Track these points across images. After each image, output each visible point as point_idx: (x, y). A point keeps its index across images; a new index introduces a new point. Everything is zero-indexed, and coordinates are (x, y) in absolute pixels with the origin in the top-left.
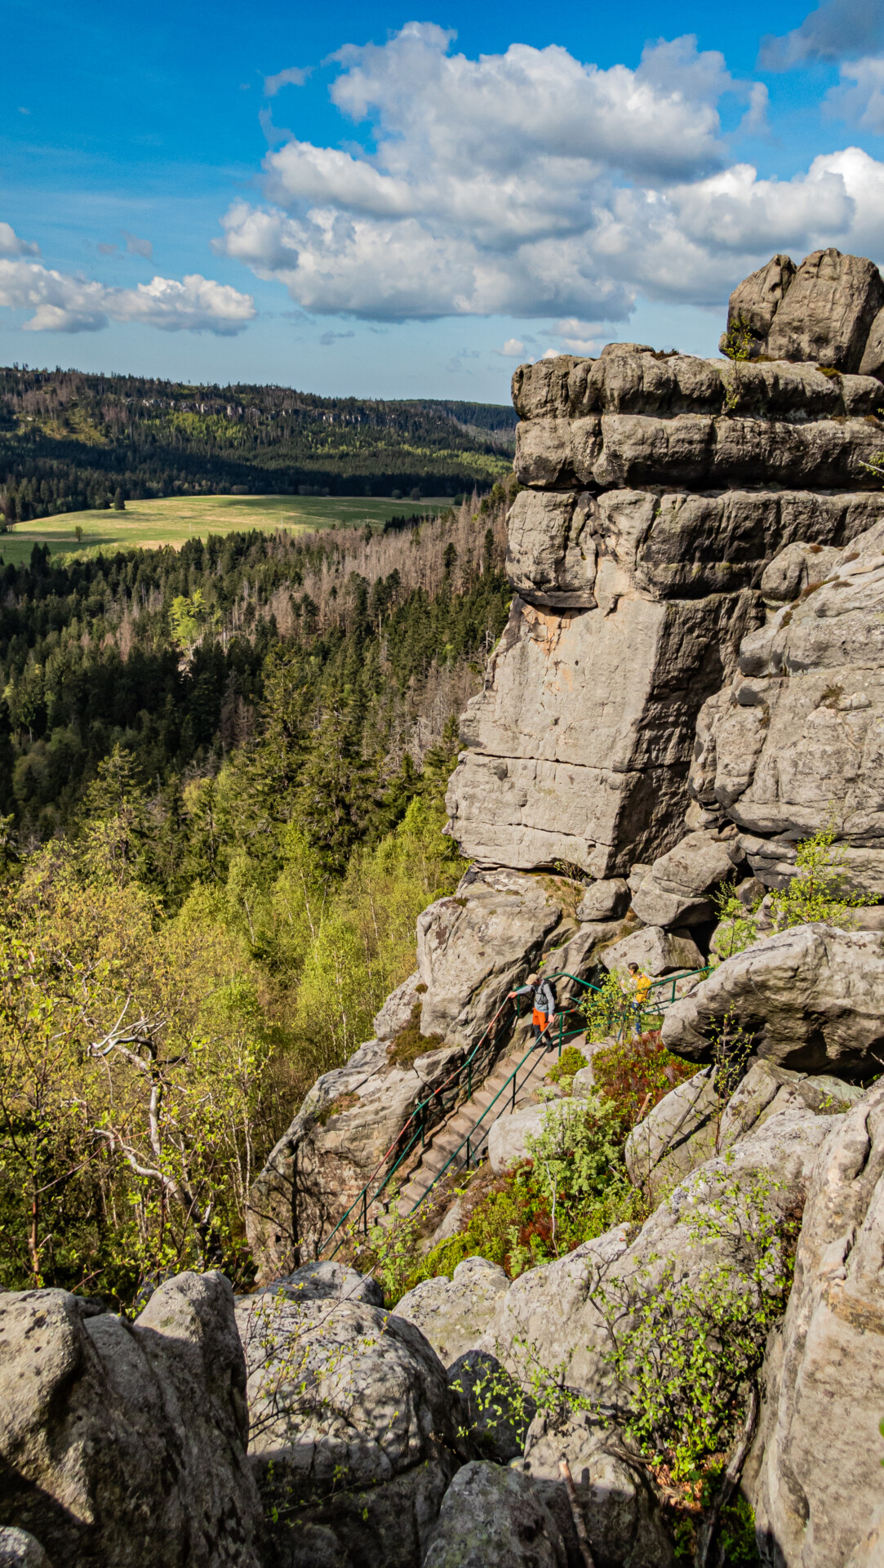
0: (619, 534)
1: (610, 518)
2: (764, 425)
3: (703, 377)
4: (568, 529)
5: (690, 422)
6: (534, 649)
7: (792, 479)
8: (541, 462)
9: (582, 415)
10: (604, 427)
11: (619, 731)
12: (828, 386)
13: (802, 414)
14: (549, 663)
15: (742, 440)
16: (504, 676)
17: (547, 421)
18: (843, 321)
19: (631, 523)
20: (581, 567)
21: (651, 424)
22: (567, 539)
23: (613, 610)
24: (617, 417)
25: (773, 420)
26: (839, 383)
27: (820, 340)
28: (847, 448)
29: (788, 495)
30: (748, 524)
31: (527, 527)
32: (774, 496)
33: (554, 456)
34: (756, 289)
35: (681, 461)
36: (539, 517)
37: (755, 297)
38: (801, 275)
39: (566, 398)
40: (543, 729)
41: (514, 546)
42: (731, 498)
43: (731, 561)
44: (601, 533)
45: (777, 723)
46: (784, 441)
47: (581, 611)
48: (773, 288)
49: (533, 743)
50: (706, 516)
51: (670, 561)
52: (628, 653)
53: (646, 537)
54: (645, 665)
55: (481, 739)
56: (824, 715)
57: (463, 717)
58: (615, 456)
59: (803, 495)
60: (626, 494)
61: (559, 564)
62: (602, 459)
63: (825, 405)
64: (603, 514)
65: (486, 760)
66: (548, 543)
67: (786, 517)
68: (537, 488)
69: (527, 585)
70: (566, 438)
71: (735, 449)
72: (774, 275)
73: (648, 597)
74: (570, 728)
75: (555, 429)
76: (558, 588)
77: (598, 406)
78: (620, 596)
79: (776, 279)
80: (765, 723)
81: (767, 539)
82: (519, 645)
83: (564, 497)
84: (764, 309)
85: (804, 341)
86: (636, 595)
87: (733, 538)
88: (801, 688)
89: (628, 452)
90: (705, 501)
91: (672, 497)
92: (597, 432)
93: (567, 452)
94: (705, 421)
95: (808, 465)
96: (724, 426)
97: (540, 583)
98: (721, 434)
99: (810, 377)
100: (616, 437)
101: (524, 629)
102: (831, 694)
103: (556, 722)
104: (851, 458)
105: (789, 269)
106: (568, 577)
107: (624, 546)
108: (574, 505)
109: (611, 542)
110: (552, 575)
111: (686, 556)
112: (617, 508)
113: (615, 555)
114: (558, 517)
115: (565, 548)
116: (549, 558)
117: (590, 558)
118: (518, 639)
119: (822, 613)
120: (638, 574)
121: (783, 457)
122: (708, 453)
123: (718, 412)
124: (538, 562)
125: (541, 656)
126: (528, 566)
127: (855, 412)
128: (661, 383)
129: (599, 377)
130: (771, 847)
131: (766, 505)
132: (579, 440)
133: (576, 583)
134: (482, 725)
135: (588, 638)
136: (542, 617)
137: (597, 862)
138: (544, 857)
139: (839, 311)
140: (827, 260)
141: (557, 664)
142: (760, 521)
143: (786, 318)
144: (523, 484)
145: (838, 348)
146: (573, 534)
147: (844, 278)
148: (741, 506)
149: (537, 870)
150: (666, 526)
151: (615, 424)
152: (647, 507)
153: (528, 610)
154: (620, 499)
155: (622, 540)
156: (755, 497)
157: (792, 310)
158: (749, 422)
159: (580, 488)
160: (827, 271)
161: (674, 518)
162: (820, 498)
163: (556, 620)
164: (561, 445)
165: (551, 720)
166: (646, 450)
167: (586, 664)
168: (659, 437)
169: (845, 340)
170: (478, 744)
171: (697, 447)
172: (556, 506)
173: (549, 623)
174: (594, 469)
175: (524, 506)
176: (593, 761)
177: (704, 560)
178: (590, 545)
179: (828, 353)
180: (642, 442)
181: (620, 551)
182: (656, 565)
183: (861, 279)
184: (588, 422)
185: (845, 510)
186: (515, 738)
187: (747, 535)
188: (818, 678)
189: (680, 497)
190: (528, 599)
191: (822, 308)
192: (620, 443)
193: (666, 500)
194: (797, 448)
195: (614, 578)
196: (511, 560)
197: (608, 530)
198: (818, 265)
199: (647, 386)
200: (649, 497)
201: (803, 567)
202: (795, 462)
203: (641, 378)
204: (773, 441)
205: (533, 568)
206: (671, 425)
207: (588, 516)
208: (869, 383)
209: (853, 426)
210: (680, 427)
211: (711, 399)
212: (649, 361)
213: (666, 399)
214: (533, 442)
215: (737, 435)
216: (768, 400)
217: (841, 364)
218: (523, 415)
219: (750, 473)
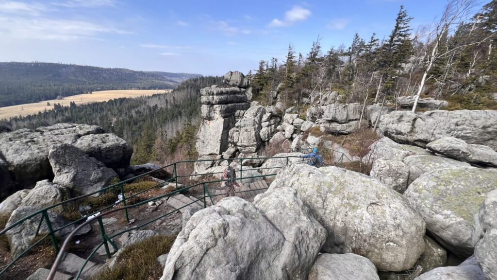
1: (216, 108)
3: (226, 91)
5: (225, 96)
6: (206, 125)
7: (237, 102)
8: (206, 101)
9: (211, 95)
11: (219, 135)
12: (239, 91)
13: (237, 94)
14: (208, 127)
16: (202, 129)
19: (218, 109)
20: (212, 115)
21: (220, 97)
22: (210, 111)
23: (217, 120)
24: (216, 96)
25: (234, 95)
26: (241, 90)
27: (237, 82)
28: (242, 98)
29: (237, 104)
30: (232, 108)
31: (204, 109)
33: (207, 101)
34: (228, 75)
35: (224, 101)
36: (206, 108)
38: (233, 74)
39: (208, 93)
40: (209, 136)
41: (202, 112)
42: (230, 105)
43: (231, 113)
44: (214, 110)
45: (241, 133)
47: (212, 120)
49: (207, 138)
50: (228, 107)
51: (224, 113)
52: (219, 125)
53: (221, 111)
54: (222, 126)
55: (200, 138)
56: (246, 133)
57: (197, 135)
58: (216, 101)
60: (218, 106)
61: (209, 114)
63: (240, 93)
65: (201, 141)
66: (207, 112)
67: (236, 107)
70: (209, 98)
71: (230, 99)
74: (212, 135)
75: (207, 97)
76: (209, 117)
77: (213, 94)
78: (218, 118)
79: (230, 74)
80: (239, 134)
81: (234, 110)
83: (209, 106)
84: (229, 78)
85: (235, 83)
86: (220, 118)
87: (231, 110)
88: (242, 130)
89: (217, 101)
90: (227, 105)
92: (213, 98)
93: (209, 100)
97: (206, 117)
98: (228, 97)
99: (237, 89)
100: (216, 99)
102: (246, 130)
107: (218, 112)
109: (216, 111)
111: (226, 113)
114: (209, 109)
116: (208, 114)
119: (244, 121)
120: (220, 115)
121: (235, 99)
122: (227, 100)
123: (228, 95)
126: (205, 115)
127: (243, 93)
129: (213, 91)
130: (241, 148)
131: (234, 105)
132: (211, 99)
134: (200, 136)
135: (214, 123)
137: (218, 152)
139: (239, 79)
140: (236, 72)
141: (210, 127)
142: (234, 107)
143: (232, 79)
144: (204, 103)
147: (239, 75)
148: (232, 106)
149: (210, 154)
152: (220, 107)
153: (205, 120)
159: (211, 104)
160: (236, 74)
161: (224, 108)
162: (240, 104)
166: (220, 100)
167: (214, 127)
169: (240, 83)
173: (208, 122)
174: (213, 102)
175: (203, 107)
176: (216, 139)
177: (228, 113)
178: (213, 112)
179: (238, 84)
182: (222, 114)
183: (241, 75)
185: (242, 105)
186: (205, 137)
188: (245, 128)
191: (237, 79)
193: (223, 106)
194: (237, 98)
195: (216, 116)
196: (202, 114)
199: (219, 92)
201: (239, 113)
202: (237, 100)
204: (234, 97)
207: (212, 108)
208: (244, 90)
209: (243, 95)
210: (223, 97)
211: (227, 93)
212: (219, 89)
213: (221, 93)
214: (204, 99)
215: (230, 97)
216: (234, 93)
217: (240, 87)
218: (203, 95)
219: (231, 102)
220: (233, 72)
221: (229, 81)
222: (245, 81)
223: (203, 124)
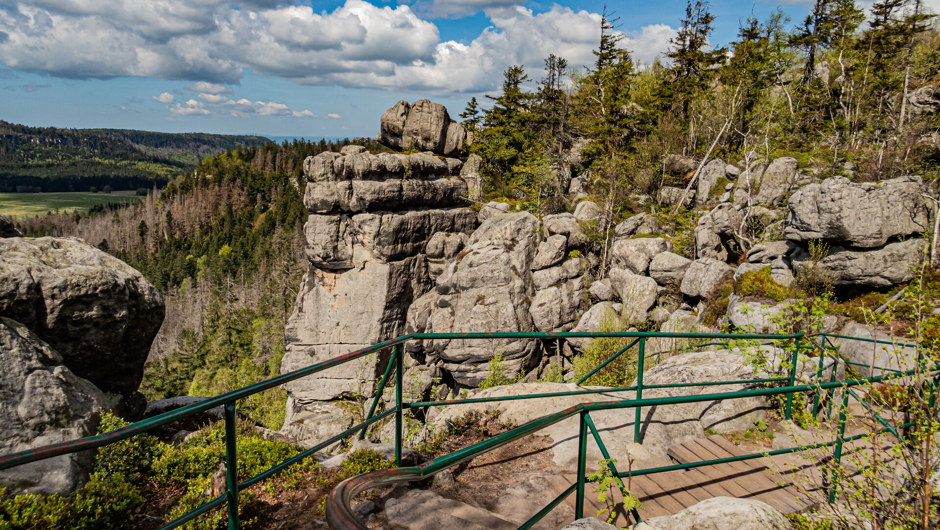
0: (364, 233)
1: (359, 227)
2: (420, 182)
3: (396, 163)
4: (338, 232)
5: (392, 183)
6: (323, 290)
7: (434, 204)
8: (324, 202)
9: (342, 180)
10: (354, 186)
11: (371, 325)
12: (442, 164)
13: (433, 176)
14: (331, 296)
15: (413, 190)
16: (308, 305)
17: (325, 183)
18: (436, 131)
19: (370, 229)
20: (346, 249)
21: (377, 185)
22: (338, 236)
23: (363, 269)
24: (361, 182)
25: (423, 180)
26: (446, 162)
27: (427, 139)
28: (453, 190)
29: (432, 211)
30: (419, 226)
31: (317, 231)
32: (427, 212)
33: (331, 199)
34: (394, 115)
35: (390, 200)
36: (324, 227)
37: (394, 119)
38: (414, 110)
39: (333, 172)
40: (332, 329)
41: (309, 241)
42: (410, 214)
43: (413, 242)
44: (354, 233)
45: (459, 313)
46: (429, 189)
47: (346, 270)
48: (402, 115)
49: (327, 336)
50: (402, 223)
51: (389, 244)
52: (372, 288)
53: (378, 234)
54: (382, 293)
55: (299, 337)
56: (479, 308)
57: (287, 327)
58: (360, 199)
59: (438, 211)
60: (367, 216)
61: (335, 249)
62: (354, 200)
63: (442, 172)
64: (356, 225)
65: (303, 347)
66: (329, 239)
67: (432, 222)
68: (322, 214)
69: (318, 259)
70: (335, 190)
71: (411, 193)
72: (402, 109)
73: (380, 261)
74: (346, 326)
75: (329, 187)
76: (335, 260)
77: (350, 175)
78: (365, 262)
79: (403, 111)
80: (453, 314)
81: (426, 231)
82: (315, 289)
83: (336, 217)
84: (399, 124)
85: (419, 139)
86: (374, 261)
87: (413, 232)
88: (466, 298)
89: (368, 197)
90: (401, 217)
91: (387, 216)
92: (350, 188)
93: (336, 197)
94: (398, 182)
95: (439, 198)
96: (405, 184)
97: (324, 259)
98: (405, 187)
99: (430, 159)
100: (362, 191)
101: (316, 281)
102: (480, 299)
103: (338, 324)
104: (455, 194)
105: (407, 106)
106: (340, 254)
107: (367, 239)
108: (340, 221)
109: (360, 237)
110: (332, 254)
111: (395, 242)
112: (363, 222)
113: (363, 243)
114: (333, 227)
115: (337, 241)
116: (330, 246)
117: (350, 245)
118: (314, 286)
119: (471, 265)
120: (375, 251)
121: (428, 196)
122: (401, 196)
123: (402, 178)
124: (324, 248)
125: (327, 293)
126: (319, 250)
127: (453, 174)
128: (380, 167)
129: (351, 164)
130: (463, 367)
131: (424, 217)
132: (342, 192)
133: (343, 257)
134: (298, 330)
135: (351, 282)
136: (325, 274)
137: (368, 389)
138: (337, 392)
139: (434, 127)
140: (425, 104)
141: (335, 296)
142: (423, 224)
143: (410, 129)
144: (314, 211)
145: (435, 143)
146: (340, 234)
147: (434, 113)
148: (415, 218)
149: (335, 399)
150: (386, 229)
151: (360, 185)
152: (377, 221)
153: (318, 272)
154: (365, 218)
155: (366, 236)
156: (419, 214)
157: (411, 125)
158: (415, 181)
159: (342, 213)
160: (426, 109)
161: (389, 225)
162: (444, 212)
163: (333, 275)
164: (333, 194)
165: (335, 324)
166: (376, 196)
167: (351, 295)
168: (381, 191)
169: (438, 139)
170: (298, 340)
171: (396, 194)
172: (332, 222)
173: (329, 277)
174: (350, 205)
175: (314, 222)
176: (360, 341)
177: (402, 243)
178: (350, 239)
179: (430, 145)
180: (374, 193)
181: (365, 241)
182: (383, 247)
183: (441, 114)
184: (346, 183)
185: (454, 216)
186: (317, 335)
187: (418, 231)
188: (473, 292)
189: (390, 215)
190: (317, 266)
191: (426, 126)
192: (364, 193)
193: (385, 217)
194: (434, 191)
195: (362, 254)
196: (309, 248)
197: (358, 232)
198: (421, 106)
199: (373, 168)
200: (378, 216)
201: (444, 243)
202: (434, 197)
203: (371, 165)
204: (425, 189)
205: (322, 251)
206: (385, 184)
207: (347, 225)
208: (457, 162)
209: (454, 180)
210: (388, 185)
211: (399, 173)
212: (372, 157)
213: (381, 173)
214: (317, 192)
215: (410, 186)
216: (422, 172)
217: (438, 150)
218: (312, 180)
219: (416, 203)
220: (411, 104)
221: (399, 135)
222: (455, 133)
223: (311, 285)
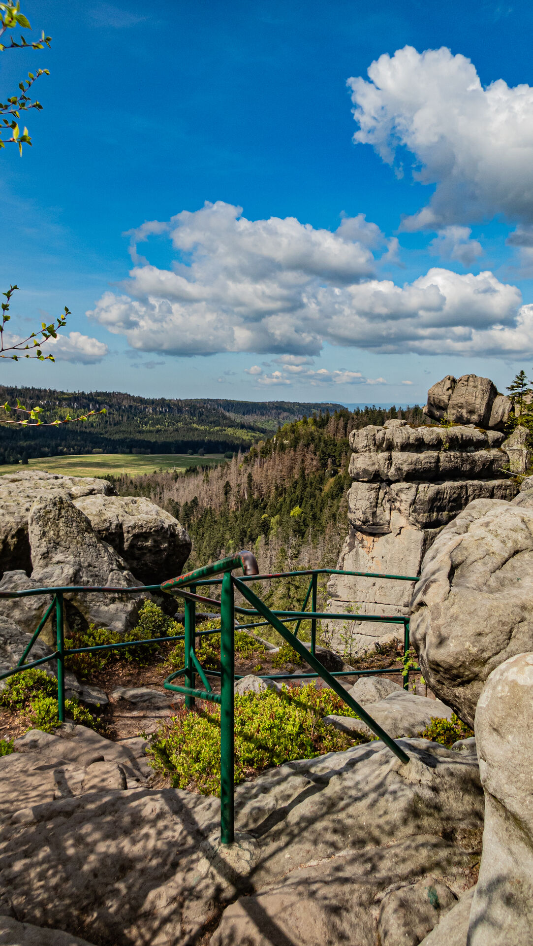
0: (401, 501)
1: (397, 494)
2: (458, 454)
3: (434, 436)
4: (378, 499)
5: (429, 455)
6: (362, 551)
7: (472, 476)
8: (365, 471)
9: (382, 451)
10: (393, 457)
11: (405, 588)
12: (482, 437)
13: (472, 448)
14: (369, 557)
15: (450, 461)
17: (367, 454)
18: (481, 404)
19: (407, 497)
20: (384, 515)
21: (414, 456)
22: (377, 503)
23: (399, 534)
24: (399, 453)
25: (461, 452)
26: (486, 435)
27: (471, 412)
28: (492, 462)
29: (470, 482)
30: (455, 496)
31: (358, 498)
32: (464, 483)
33: (371, 469)
34: (440, 389)
35: (427, 471)
36: (364, 494)
37: (440, 393)
38: (459, 384)
39: (375, 444)
40: (368, 588)
41: (352, 506)
42: (447, 485)
43: (449, 511)
44: (392, 501)
46: (467, 460)
47: (384, 534)
48: (448, 389)
49: (364, 594)
50: (438, 493)
51: (424, 512)
52: (407, 553)
53: (414, 502)
54: (416, 558)
55: (338, 594)
57: (329, 583)
58: (399, 469)
59: (476, 482)
60: (404, 485)
61: (374, 514)
62: (393, 470)
63: (482, 444)
64: (394, 493)
65: (341, 603)
66: (369, 505)
67: (469, 492)
68: (363, 482)
69: (358, 523)
70: (375, 461)
71: (448, 465)
72: (448, 384)
73: (415, 528)
74: (381, 587)
75: (370, 457)
76: (373, 524)
77: (390, 447)
78: (401, 528)
79: (449, 386)
81: (463, 502)
82: (355, 550)
83: (375, 485)
84: (445, 398)
85: (464, 412)
86: (410, 527)
87: (449, 501)
89: (405, 468)
90: (437, 486)
91: (424, 485)
92: (390, 458)
93: (376, 467)
94: (435, 454)
95: (477, 469)
96: (443, 456)
97: (364, 523)
98: (442, 459)
99: (472, 432)
100: (400, 462)
101: (356, 542)
103: (374, 585)
104: (495, 466)
105: (454, 381)
106: (378, 520)
107: (404, 506)
108: (379, 489)
109: (397, 504)
110: (371, 519)
111: (431, 510)
112: (401, 490)
113: (399, 510)
114: (373, 494)
115: (376, 507)
116: (369, 511)
117: (388, 512)
118: (354, 547)
120: (411, 518)
121: (466, 467)
122: (437, 467)
123: (440, 450)
124: (364, 513)
125: (365, 555)
126: (359, 515)
127: (494, 447)
128: (417, 440)
129: (391, 437)
131: (461, 487)
132: (382, 462)
133: (382, 522)
134: (338, 587)
135: (387, 546)
136: (365, 537)
139: (478, 401)
140: (471, 379)
141: (373, 558)
142: (459, 494)
143: (455, 402)
144: (356, 479)
145: (479, 416)
146: (379, 501)
147: (479, 387)
148: (452, 488)
150: (422, 498)
151: (398, 456)
152: (413, 490)
153: (359, 534)
154: (402, 487)
155: (403, 504)
156: (457, 484)
157: (457, 399)
158: (452, 453)
159: (382, 481)
160: (471, 384)
161: (425, 494)
162: (483, 483)
163: (372, 538)
164: (374, 464)
165: (371, 584)
166: (413, 467)
167: (388, 557)
168: (418, 461)
169: (482, 412)
170: (337, 596)
171: (433, 465)
172: (372, 489)
173: (368, 540)
174: (389, 474)
175: (356, 489)
176: (394, 602)
177: (438, 512)
178: (388, 505)
179: (475, 417)
180: (411, 464)
181: (402, 508)
182: (419, 514)
183: (486, 387)
184: (386, 454)
185: (493, 488)
186: (355, 593)
187: (455, 500)
189: (427, 485)
190: (358, 529)
191: (471, 399)
192: (402, 464)
193: (421, 487)
194: (472, 463)
195: (398, 520)
196: (351, 512)
197: (396, 499)
198: (467, 381)
199: (411, 441)
200: (414, 486)
202: (472, 469)
203: (409, 438)
204: (462, 460)
205: (362, 516)
206: (422, 456)
207: (386, 493)
208: (498, 434)
209: (494, 452)
210: (425, 457)
211: (437, 445)
212: (411, 430)
213: (419, 445)
214: (360, 462)
215: (448, 459)
216: (459, 444)
217: (483, 424)
218: (356, 452)
219: (454, 474)
220: (457, 378)
221: (444, 408)
222: (501, 407)
223: (352, 546)
